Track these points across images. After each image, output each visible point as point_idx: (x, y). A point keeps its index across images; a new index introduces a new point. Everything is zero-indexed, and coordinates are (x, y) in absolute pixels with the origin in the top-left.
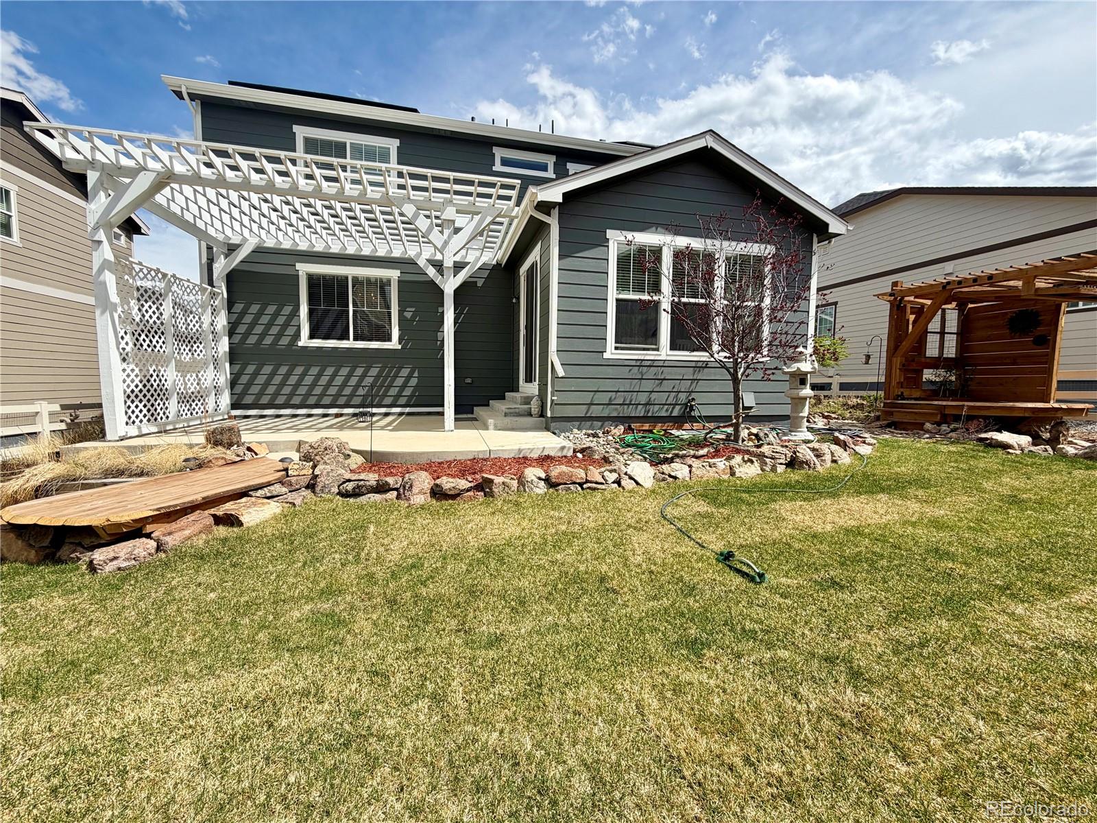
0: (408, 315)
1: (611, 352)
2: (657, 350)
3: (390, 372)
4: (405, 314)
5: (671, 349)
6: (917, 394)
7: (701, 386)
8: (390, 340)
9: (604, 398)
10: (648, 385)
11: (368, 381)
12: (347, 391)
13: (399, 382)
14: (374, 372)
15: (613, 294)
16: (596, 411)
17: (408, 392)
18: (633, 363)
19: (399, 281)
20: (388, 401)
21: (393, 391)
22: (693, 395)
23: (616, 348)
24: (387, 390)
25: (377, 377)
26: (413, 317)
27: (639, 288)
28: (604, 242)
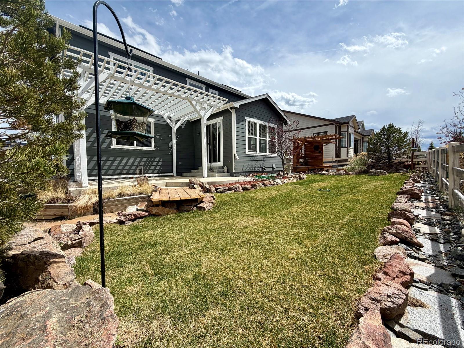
0: (158, 137)
1: (247, 153)
2: (256, 152)
3: (151, 160)
4: (157, 136)
5: (259, 152)
6: (299, 165)
7: (265, 162)
8: (151, 146)
9: (246, 166)
10: (255, 162)
11: (142, 163)
12: (134, 167)
13: (155, 163)
14: (145, 159)
15: (247, 136)
16: (244, 170)
17: (158, 168)
18: (251, 156)
19: (154, 123)
20: (150, 171)
21: (153, 167)
22: (264, 165)
23: (248, 151)
24: (150, 167)
25: (146, 162)
26: (160, 138)
27: (252, 135)
28: (245, 120)
